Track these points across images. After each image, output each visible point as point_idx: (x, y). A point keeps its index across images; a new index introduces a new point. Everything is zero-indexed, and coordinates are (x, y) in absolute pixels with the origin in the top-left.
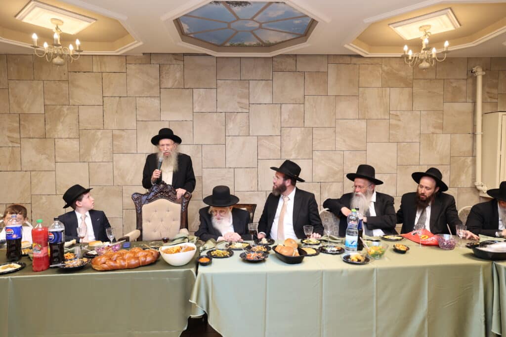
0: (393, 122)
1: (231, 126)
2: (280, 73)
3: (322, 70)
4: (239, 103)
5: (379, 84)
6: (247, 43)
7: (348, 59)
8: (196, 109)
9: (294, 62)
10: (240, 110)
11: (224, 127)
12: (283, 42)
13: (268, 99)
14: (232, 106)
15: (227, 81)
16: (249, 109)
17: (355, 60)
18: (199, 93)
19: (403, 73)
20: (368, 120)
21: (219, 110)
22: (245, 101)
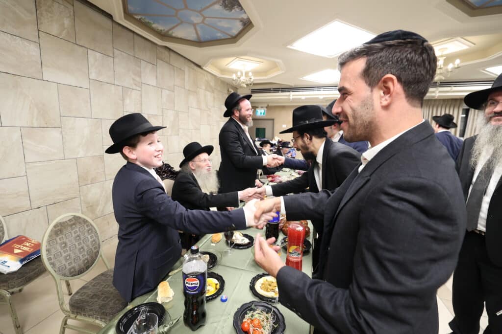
0: (208, 112)
1: (127, 101)
2: (161, 62)
3: (182, 69)
4: (134, 80)
5: (204, 88)
6: (154, 26)
7: (193, 65)
8: (93, 76)
9: (168, 55)
10: (134, 87)
11: (121, 102)
12: (181, 39)
13: (153, 82)
14: (128, 82)
15: (123, 53)
16: (141, 87)
17: (196, 68)
18: (94, 57)
19: (211, 84)
20: (200, 109)
21: (116, 83)
22: (138, 79)
